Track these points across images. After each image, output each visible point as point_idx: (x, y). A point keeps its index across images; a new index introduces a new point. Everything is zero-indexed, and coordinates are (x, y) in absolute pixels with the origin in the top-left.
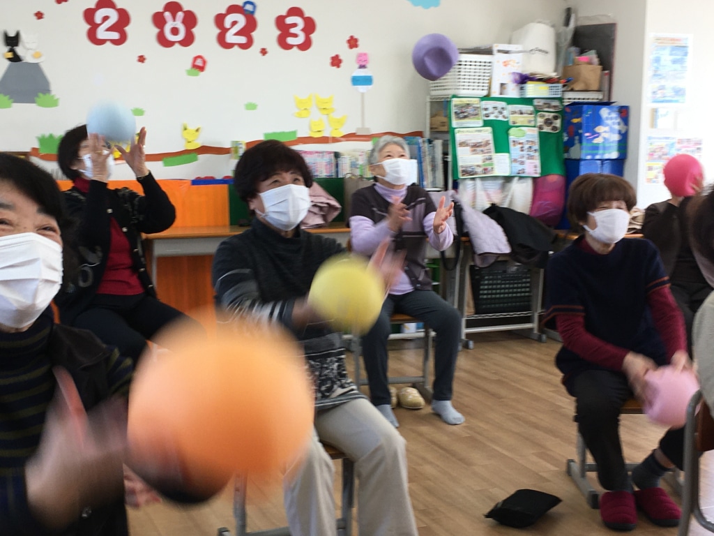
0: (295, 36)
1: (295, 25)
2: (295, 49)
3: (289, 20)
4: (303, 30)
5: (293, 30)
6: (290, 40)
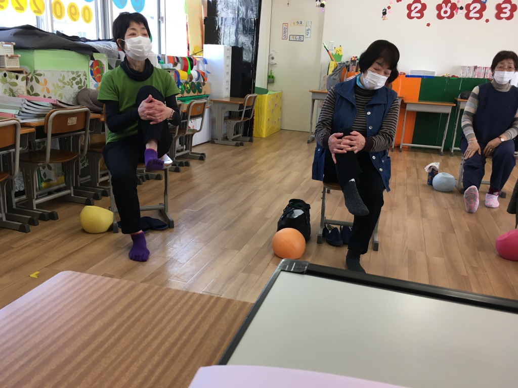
0: (505, 13)
1: (506, 8)
2: (504, 19)
3: (503, 6)
4: (509, 10)
5: (504, 11)
6: (502, 15)
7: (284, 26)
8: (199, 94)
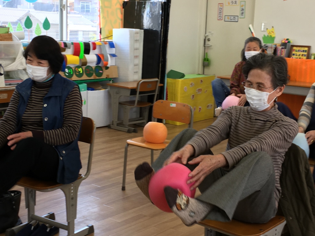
7: (220, 7)
8: (98, 78)
